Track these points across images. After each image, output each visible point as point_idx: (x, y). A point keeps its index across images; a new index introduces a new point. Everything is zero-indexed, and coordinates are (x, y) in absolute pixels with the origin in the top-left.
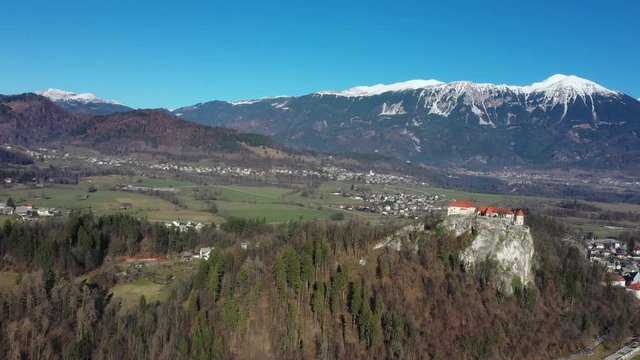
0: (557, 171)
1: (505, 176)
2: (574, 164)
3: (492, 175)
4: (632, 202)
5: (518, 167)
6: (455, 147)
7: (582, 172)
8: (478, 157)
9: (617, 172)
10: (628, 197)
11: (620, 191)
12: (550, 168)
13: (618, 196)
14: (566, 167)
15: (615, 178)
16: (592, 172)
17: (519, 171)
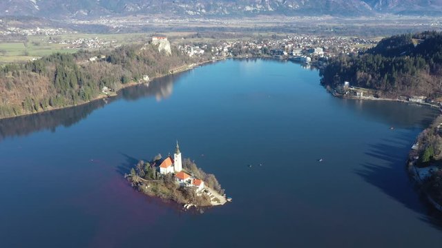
0: (131, 17)
1: (103, 22)
2: (138, 12)
3: (95, 22)
4: (173, 31)
5: (108, 16)
6: (63, 5)
7: (143, 16)
8: (82, 11)
9: (160, 15)
10: (171, 29)
11: (166, 26)
12: (126, 15)
13: (166, 29)
14: (135, 14)
15: (160, 18)
16: (148, 16)
17: (110, 18)
